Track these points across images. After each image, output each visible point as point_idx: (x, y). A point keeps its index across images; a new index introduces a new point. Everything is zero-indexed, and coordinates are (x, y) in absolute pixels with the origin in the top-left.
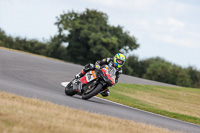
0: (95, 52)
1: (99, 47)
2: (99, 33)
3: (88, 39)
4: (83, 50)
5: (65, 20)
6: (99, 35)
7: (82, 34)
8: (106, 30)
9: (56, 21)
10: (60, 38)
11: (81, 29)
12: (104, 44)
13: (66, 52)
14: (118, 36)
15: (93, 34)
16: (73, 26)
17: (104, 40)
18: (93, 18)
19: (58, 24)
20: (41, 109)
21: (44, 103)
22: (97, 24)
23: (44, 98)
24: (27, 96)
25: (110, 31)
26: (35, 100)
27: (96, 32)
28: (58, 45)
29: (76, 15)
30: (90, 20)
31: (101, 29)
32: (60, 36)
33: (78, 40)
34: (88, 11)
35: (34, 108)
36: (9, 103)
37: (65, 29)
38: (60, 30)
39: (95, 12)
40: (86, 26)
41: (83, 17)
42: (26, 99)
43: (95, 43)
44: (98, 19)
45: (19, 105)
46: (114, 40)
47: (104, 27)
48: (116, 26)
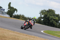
0: (51, 22)
1: (52, 20)
2: (53, 16)
3: (49, 18)
4: (48, 21)
5: (42, 12)
6: (53, 17)
7: (47, 16)
8: (54, 15)
9: (40, 12)
10: (41, 18)
11: (47, 15)
12: (54, 20)
13: (43, 22)
14: (58, 17)
15: (51, 16)
16: (45, 14)
17: (54, 18)
18: (51, 12)
19: (40, 13)
20: (35, 39)
21: (36, 37)
22: (52, 13)
23: (36, 36)
24: (31, 35)
25: (56, 16)
26: (33, 36)
27: (52, 16)
28: (40, 20)
29: (46, 10)
30: (50, 12)
31: (53, 15)
32: (41, 17)
33: (46, 18)
34: (49, 10)
35: (33, 38)
36: (25, 37)
37: (42, 15)
38: (41, 15)
39: (51, 10)
40: (48, 14)
41: (48, 11)
42: (30, 36)
43: (51, 19)
44: (52, 12)
45: (28, 37)
46: (57, 18)
47: (54, 14)
48: (58, 14)
